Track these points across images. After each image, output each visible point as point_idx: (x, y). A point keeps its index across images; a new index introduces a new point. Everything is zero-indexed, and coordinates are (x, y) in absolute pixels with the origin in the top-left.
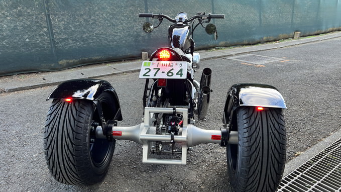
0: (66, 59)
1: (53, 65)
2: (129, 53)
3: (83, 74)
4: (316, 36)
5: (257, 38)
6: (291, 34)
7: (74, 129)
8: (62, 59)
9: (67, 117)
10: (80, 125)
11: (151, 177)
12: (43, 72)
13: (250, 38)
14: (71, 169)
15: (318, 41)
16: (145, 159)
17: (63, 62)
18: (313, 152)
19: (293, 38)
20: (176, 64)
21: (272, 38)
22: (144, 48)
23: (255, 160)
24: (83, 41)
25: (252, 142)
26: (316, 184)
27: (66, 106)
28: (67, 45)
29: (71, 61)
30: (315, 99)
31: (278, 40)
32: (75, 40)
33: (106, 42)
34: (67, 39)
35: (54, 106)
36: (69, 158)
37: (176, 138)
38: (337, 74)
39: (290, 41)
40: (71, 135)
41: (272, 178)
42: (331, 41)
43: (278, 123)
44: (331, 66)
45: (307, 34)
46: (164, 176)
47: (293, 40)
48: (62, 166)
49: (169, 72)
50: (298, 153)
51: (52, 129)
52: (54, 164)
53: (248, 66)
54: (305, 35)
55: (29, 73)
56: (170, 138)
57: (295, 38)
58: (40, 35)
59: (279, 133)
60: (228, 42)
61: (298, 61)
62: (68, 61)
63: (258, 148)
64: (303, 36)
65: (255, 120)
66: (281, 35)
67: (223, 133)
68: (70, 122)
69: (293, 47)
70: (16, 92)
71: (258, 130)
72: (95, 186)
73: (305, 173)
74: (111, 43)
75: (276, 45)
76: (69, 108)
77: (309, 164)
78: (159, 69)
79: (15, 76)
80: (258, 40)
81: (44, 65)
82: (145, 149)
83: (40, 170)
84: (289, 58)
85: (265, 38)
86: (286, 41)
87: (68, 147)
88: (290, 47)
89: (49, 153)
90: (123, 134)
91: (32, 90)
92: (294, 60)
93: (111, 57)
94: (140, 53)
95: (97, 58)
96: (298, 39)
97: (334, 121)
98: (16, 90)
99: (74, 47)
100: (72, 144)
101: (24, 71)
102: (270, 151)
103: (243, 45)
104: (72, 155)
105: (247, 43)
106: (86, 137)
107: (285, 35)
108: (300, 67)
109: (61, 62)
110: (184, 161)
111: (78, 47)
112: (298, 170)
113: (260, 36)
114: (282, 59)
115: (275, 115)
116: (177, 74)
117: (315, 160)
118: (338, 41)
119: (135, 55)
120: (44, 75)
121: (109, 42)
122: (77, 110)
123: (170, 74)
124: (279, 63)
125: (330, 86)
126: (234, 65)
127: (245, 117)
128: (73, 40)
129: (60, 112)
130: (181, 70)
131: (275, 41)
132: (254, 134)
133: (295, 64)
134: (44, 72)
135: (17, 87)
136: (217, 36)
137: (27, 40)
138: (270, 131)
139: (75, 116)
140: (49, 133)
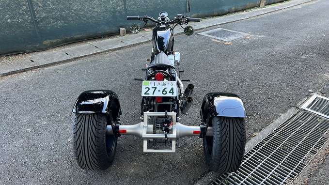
0: (49, 39)
1: (37, 46)
2: (107, 29)
3: (67, 54)
4: (280, 4)
5: (226, 8)
6: (257, 3)
7: (96, 135)
8: (46, 40)
9: (90, 127)
10: (100, 131)
11: (148, 159)
12: (28, 53)
13: (220, 9)
14: (94, 162)
15: (281, 9)
16: (145, 150)
17: (47, 42)
18: (266, 132)
19: (259, 6)
20: (168, 83)
21: (240, 8)
22: (121, 24)
23: (225, 153)
24: (63, 20)
25: (223, 141)
26: (265, 160)
27: (88, 118)
28: (49, 24)
29: (55, 41)
30: (272, 80)
31: (245, 10)
32: (56, 19)
33: (85, 19)
34: (46, 18)
35: (78, 118)
36: (93, 155)
37: (169, 136)
38: (293, 52)
39: (256, 10)
40: (94, 140)
41: (235, 163)
42: (293, 10)
43: (241, 128)
44: (289, 43)
45: (273, 2)
46: (158, 158)
47: (259, 9)
48: (88, 160)
49: (164, 91)
50: (255, 134)
51: (79, 136)
52: (81, 159)
53: (217, 43)
54: (270, 3)
55: (16, 54)
56: (165, 136)
57: (261, 6)
58: (20, 14)
59: (241, 135)
60: (200, 14)
61: (262, 36)
62: (52, 41)
63: (227, 146)
64: (269, 4)
65: (225, 126)
66: (248, 5)
67: (201, 129)
68: (92, 130)
69: (259, 17)
70: (9, 76)
71: (226, 133)
72: (108, 170)
73: (259, 151)
74: (90, 21)
75: (243, 16)
76: (90, 119)
77: (262, 143)
78: (156, 88)
79: (3, 58)
80: (227, 11)
81: (29, 46)
82: (145, 143)
83: (60, 157)
84: (254, 33)
85: (233, 8)
86: (253, 10)
87: (92, 148)
88: (256, 18)
89: (78, 153)
90: (128, 131)
91: (24, 73)
92: (259, 35)
93: (91, 34)
94: (117, 29)
95: (78, 36)
96: (264, 7)
97: (284, 103)
98: (9, 74)
99: (56, 26)
100: (95, 145)
101: (11, 53)
102: (235, 147)
103: (213, 16)
104: (96, 153)
105: (217, 14)
106: (104, 139)
107: (252, 4)
108: (263, 44)
109: (45, 42)
110: (174, 150)
111: (60, 26)
112: (254, 148)
113: (229, 7)
114: (248, 34)
115: (239, 122)
116: (170, 92)
117: (266, 139)
118: (299, 9)
119: (113, 32)
120: (30, 56)
121: (87, 19)
122: (96, 121)
123: (164, 93)
124: (245, 39)
125: (285, 67)
126: (205, 42)
127: (218, 123)
128: (53, 19)
129: (83, 123)
130: (172, 89)
131: (243, 10)
132: (224, 136)
133: (258, 40)
134: (30, 53)
135: (9, 71)
136: (189, 9)
137: (9, 21)
138: (235, 133)
139: (95, 125)
140: (77, 139)
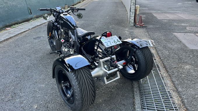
7: (92, 79)
27: (82, 71)
35: (75, 73)
40: (92, 83)
44: (98, 22)
49: (114, 42)
51: (82, 84)
60: (38, 15)
64: (69, 7)
65: (145, 52)
78: (110, 41)
82: (105, 78)
87: (92, 89)
89: (84, 97)
108: (87, 25)
110: (119, 77)
130: (117, 40)
133: (83, 23)
136: (31, 12)
140: (81, 87)
